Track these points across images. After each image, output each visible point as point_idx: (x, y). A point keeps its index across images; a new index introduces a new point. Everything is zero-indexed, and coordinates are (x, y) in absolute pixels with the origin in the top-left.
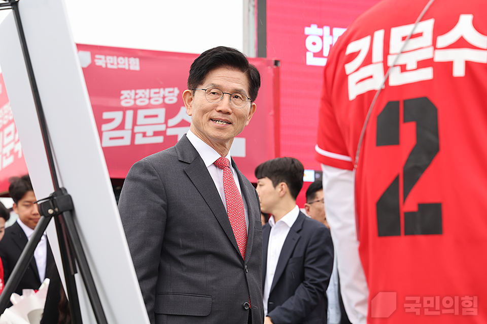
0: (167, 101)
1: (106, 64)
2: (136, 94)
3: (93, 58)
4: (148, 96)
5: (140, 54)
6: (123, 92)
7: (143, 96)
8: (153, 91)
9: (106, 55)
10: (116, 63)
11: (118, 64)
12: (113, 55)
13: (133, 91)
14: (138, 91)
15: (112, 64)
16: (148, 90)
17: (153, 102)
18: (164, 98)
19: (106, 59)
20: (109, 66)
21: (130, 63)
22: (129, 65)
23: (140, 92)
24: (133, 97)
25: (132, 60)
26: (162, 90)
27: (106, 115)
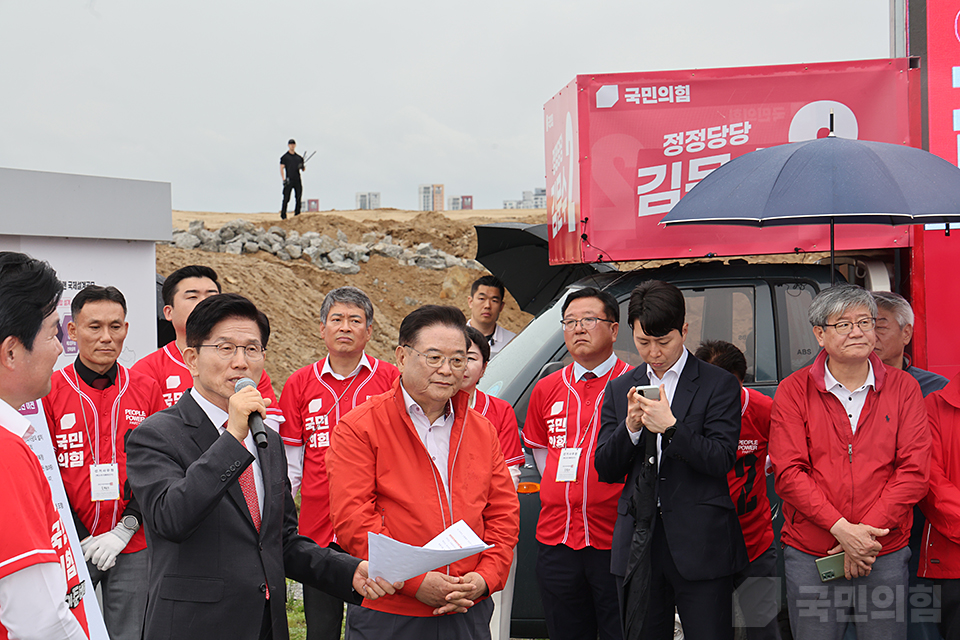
0: (733, 142)
1: (641, 99)
2: (686, 137)
3: (622, 92)
4: (703, 139)
5: (693, 77)
6: (666, 137)
7: (696, 138)
8: (710, 130)
9: (640, 87)
10: (655, 97)
11: (658, 96)
12: (650, 86)
13: (681, 134)
14: (688, 133)
15: (648, 98)
16: (703, 130)
17: (711, 145)
18: (728, 137)
19: (640, 92)
20: (645, 101)
21: (677, 93)
22: (675, 95)
23: (692, 134)
24: (681, 143)
25: (679, 88)
26: (725, 127)
27: (643, 172)
